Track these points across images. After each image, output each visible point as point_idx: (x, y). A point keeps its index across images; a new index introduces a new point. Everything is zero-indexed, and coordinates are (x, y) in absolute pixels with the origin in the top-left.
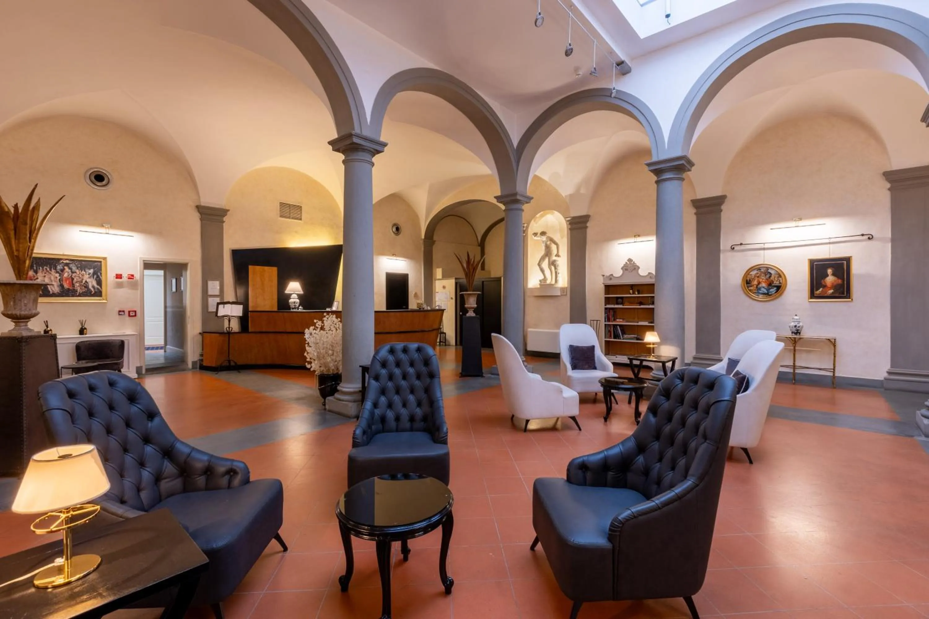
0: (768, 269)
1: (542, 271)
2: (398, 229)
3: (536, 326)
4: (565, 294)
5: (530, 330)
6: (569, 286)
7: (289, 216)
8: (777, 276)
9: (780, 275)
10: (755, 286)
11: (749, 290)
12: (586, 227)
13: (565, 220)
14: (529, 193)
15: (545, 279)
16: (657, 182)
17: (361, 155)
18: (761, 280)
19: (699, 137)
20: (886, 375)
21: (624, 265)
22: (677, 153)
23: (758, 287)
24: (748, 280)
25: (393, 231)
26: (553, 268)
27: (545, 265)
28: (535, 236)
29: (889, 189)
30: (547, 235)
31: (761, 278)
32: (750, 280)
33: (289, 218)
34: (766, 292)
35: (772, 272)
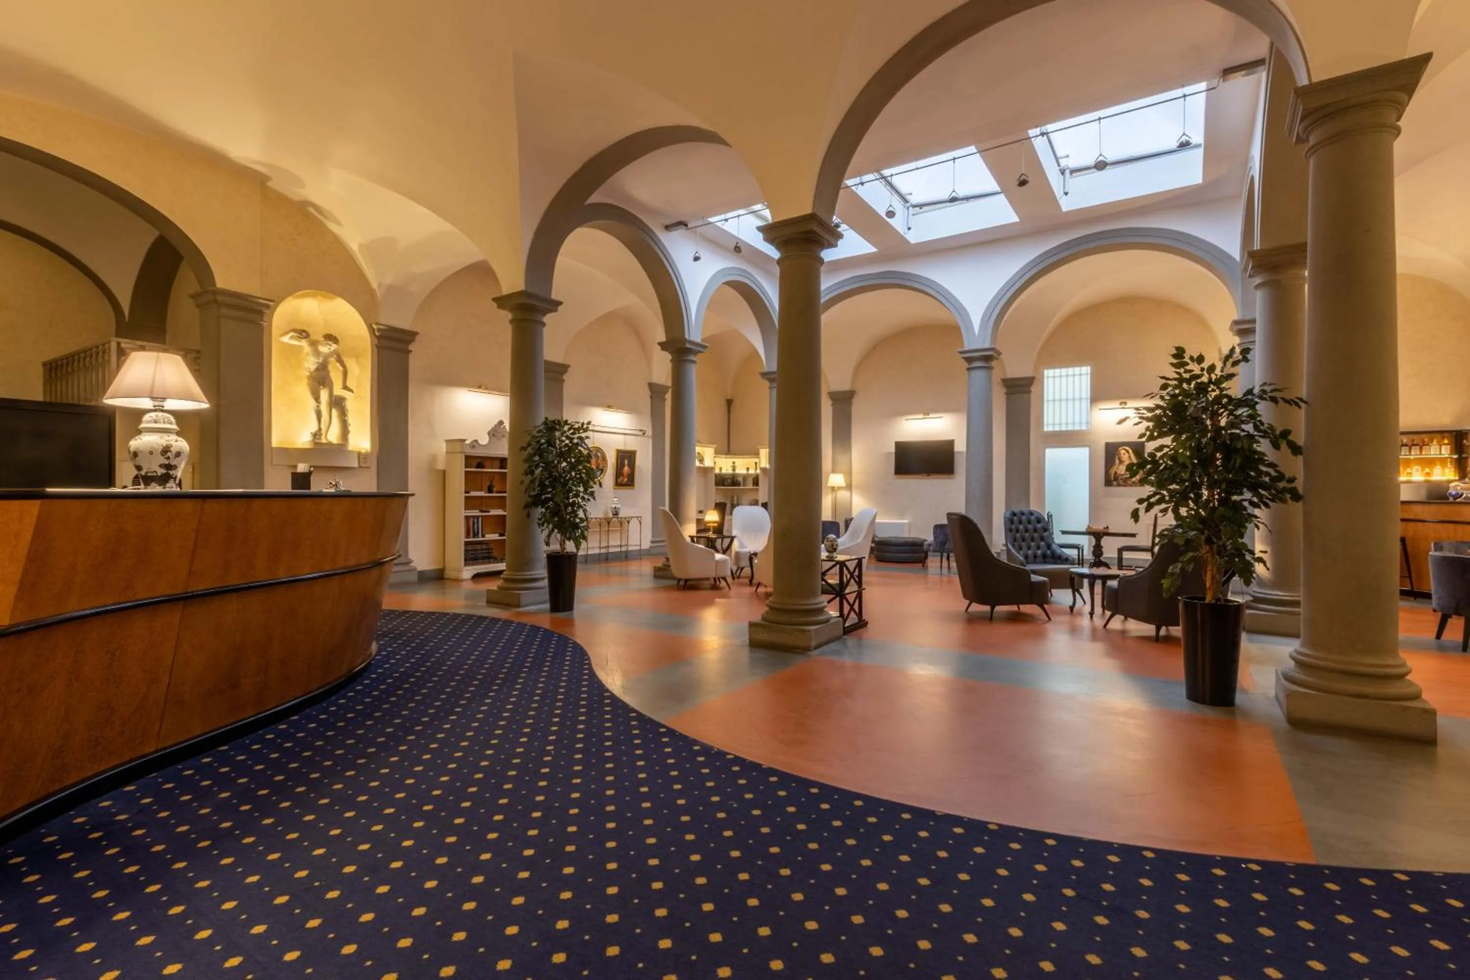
1: (319, 416)
4: (368, 464)
6: (375, 451)
8: (602, 459)
9: (604, 458)
12: (408, 352)
15: (320, 433)
21: (492, 428)
26: (338, 411)
27: (323, 402)
35: (599, 454)
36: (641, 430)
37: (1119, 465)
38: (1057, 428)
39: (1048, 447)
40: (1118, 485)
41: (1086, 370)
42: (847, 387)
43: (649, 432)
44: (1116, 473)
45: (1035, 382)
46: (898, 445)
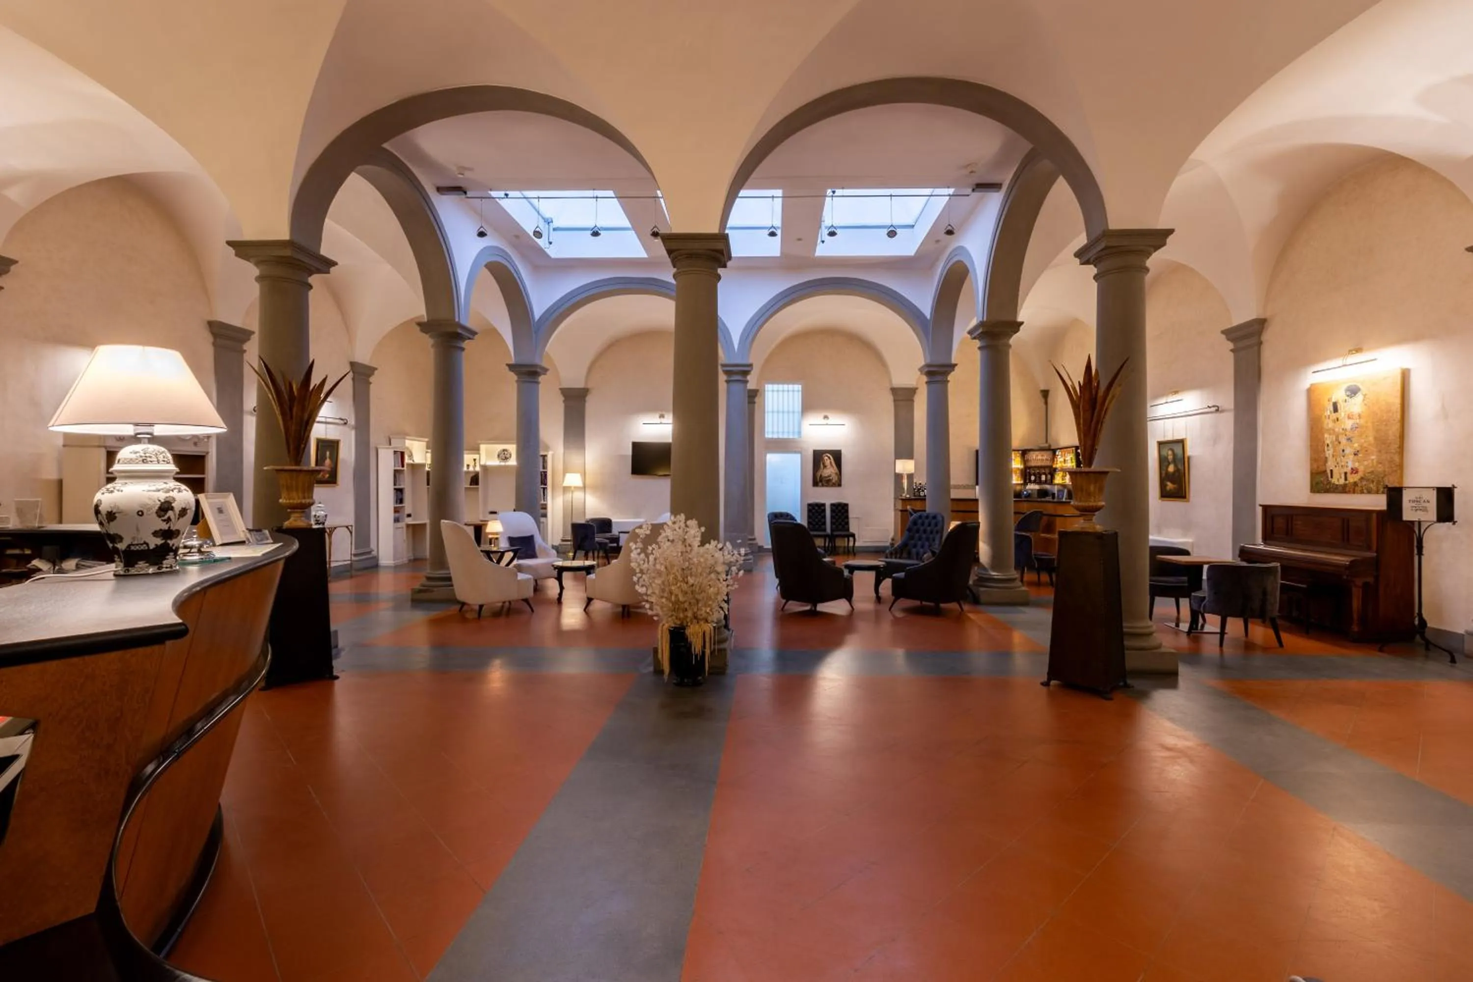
36: (342, 419)
37: (824, 469)
38: (775, 436)
39: (769, 452)
40: (823, 486)
41: (798, 387)
42: (581, 385)
43: (352, 421)
44: (821, 476)
45: (759, 394)
46: (636, 446)
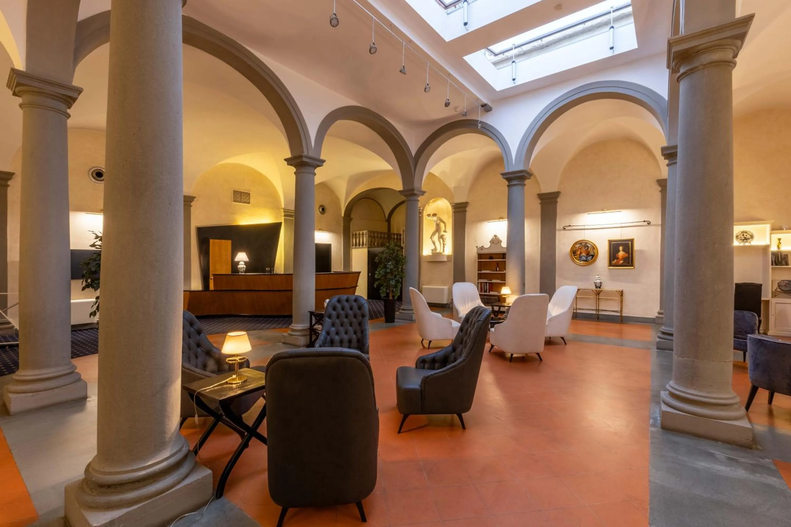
0: (586, 244)
1: (434, 243)
2: (323, 209)
3: (429, 283)
4: (450, 260)
5: (424, 286)
6: (453, 254)
7: (240, 200)
8: (592, 248)
9: (594, 247)
10: (578, 255)
11: (575, 258)
12: (466, 211)
13: (451, 205)
14: (423, 189)
15: (436, 249)
16: (508, 186)
17: (308, 169)
18: (582, 251)
19: (535, 158)
20: (657, 315)
21: (492, 239)
22: (521, 168)
23: (581, 256)
24: (574, 251)
25: (319, 211)
26: (441, 240)
27: (436, 238)
28: (429, 217)
29: (660, 191)
30: (438, 216)
31: (582, 250)
32: (575, 251)
33: (241, 202)
34: (585, 259)
35: (589, 245)
36: (644, 221)
43: (657, 222)
